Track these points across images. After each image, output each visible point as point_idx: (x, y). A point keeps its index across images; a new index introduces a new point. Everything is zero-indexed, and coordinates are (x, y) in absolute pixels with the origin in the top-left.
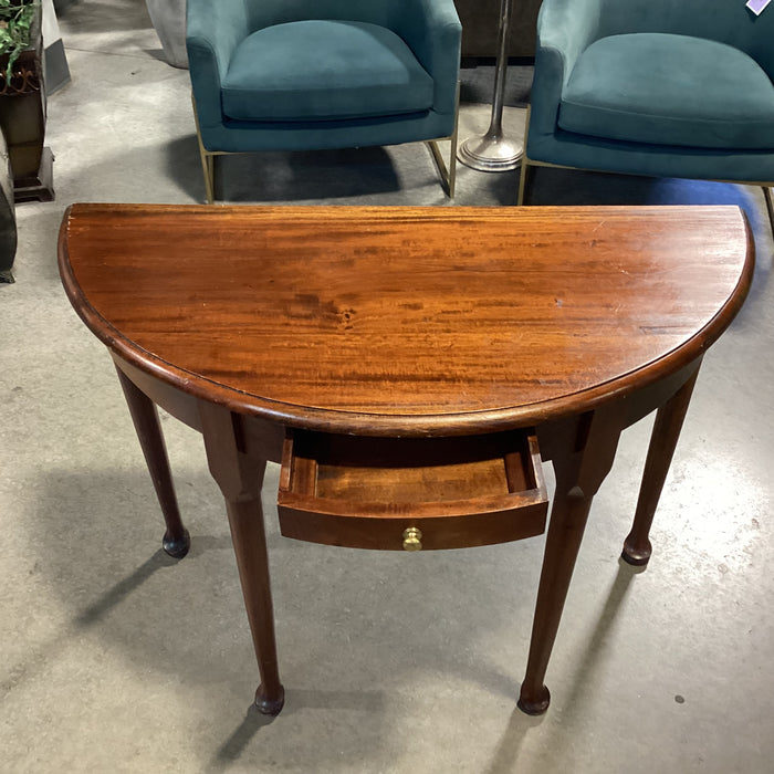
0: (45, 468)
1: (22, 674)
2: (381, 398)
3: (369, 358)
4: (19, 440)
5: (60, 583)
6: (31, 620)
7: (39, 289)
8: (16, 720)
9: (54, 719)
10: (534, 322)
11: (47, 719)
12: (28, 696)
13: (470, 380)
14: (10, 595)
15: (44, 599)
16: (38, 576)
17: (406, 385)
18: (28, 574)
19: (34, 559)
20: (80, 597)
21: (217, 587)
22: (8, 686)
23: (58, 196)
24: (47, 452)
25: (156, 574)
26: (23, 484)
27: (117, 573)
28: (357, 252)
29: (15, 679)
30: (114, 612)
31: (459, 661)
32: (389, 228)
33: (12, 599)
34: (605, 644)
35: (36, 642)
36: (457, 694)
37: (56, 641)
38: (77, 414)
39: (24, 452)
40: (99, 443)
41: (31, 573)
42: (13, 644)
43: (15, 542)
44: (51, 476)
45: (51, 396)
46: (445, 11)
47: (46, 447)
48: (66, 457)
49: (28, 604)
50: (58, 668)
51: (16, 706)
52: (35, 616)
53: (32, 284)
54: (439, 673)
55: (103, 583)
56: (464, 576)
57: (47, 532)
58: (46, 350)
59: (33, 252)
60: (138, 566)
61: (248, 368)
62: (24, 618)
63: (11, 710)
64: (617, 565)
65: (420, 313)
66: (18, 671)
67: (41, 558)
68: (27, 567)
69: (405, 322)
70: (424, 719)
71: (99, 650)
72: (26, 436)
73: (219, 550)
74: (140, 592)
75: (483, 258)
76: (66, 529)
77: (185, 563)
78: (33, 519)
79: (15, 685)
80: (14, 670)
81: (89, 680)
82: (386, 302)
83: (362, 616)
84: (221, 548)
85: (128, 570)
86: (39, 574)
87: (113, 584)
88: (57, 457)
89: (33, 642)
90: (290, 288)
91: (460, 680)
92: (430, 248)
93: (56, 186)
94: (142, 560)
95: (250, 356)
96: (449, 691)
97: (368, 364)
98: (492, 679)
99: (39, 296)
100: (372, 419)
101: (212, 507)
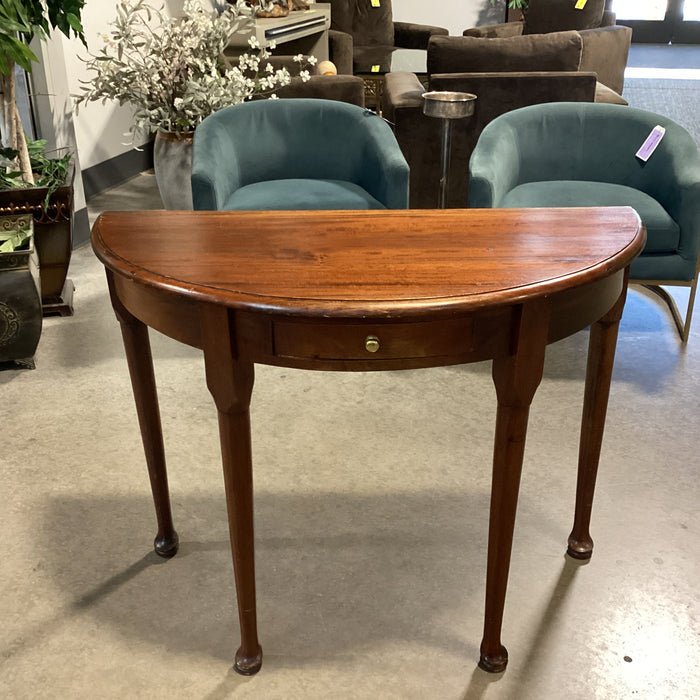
0: (51, 495)
1: (20, 646)
2: (349, 292)
3: (339, 276)
4: (30, 475)
5: (60, 577)
6: (32, 604)
7: (55, 373)
8: (13, 681)
9: (49, 679)
10: (470, 259)
11: (42, 679)
12: (26, 662)
13: (420, 284)
14: (15, 587)
15: (45, 590)
16: (41, 572)
17: (369, 287)
18: (32, 571)
19: (38, 560)
20: (78, 587)
21: (201, 579)
22: (8, 655)
23: (76, 313)
24: (54, 483)
25: (147, 570)
26: (32, 506)
27: (112, 570)
28: (330, 230)
29: (15, 649)
30: (108, 599)
31: (424, 632)
32: (355, 219)
33: (16, 589)
34: (556, 618)
35: (35, 621)
36: (422, 658)
37: (54, 620)
38: (83, 456)
39: (35, 483)
40: (100, 477)
41: (34, 570)
42: (15, 622)
43: (21, 548)
44: (57, 501)
45: (61, 445)
46: (396, 158)
47: (53, 480)
48: (70, 487)
49: (31, 593)
50: (55, 641)
51: (14, 670)
52: (36, 602)
53: (51, 370)
54: (405, 642)
55: (99, 577)
56: (426, 569)
57: (51, 540)
58: (57, 414)
59: (53, 349)
60: (132, 564)
61: (242, 281)
62: (27, 603)
63: (10, 672)
64: (564, 559)
65: (379, 256)
66: (18, 643)
67: (44, 559)
68: (31, 566)
69: (368, 260)
70: (391, 677)
71: (93, 626)
72: (37, 472)
73: (204, 552)
74: (133, 583)
75: (429, 232)
76: (68, 538)
77: (173, 561)
78: (39, 530)
79: (13, 654)
80: (15, 642)
81: (82, 650)
82: (353, 252)
83: (333, 600)
84: (206, 550)
85: (122, 567)
86: (42, 571)
87: (108, 577)
88: (62, 487)
89: (33, 621)
90: (276, 246)
91: (425, 647)
92: (387, 228)
93: (75, 307)
94: (134, 560)
95: (243, 276)
96: (414, 655)
97: (338, 278)
98: (454, 645)
99: (55, 378)
100: (342, 304)
101: (198, 520)
